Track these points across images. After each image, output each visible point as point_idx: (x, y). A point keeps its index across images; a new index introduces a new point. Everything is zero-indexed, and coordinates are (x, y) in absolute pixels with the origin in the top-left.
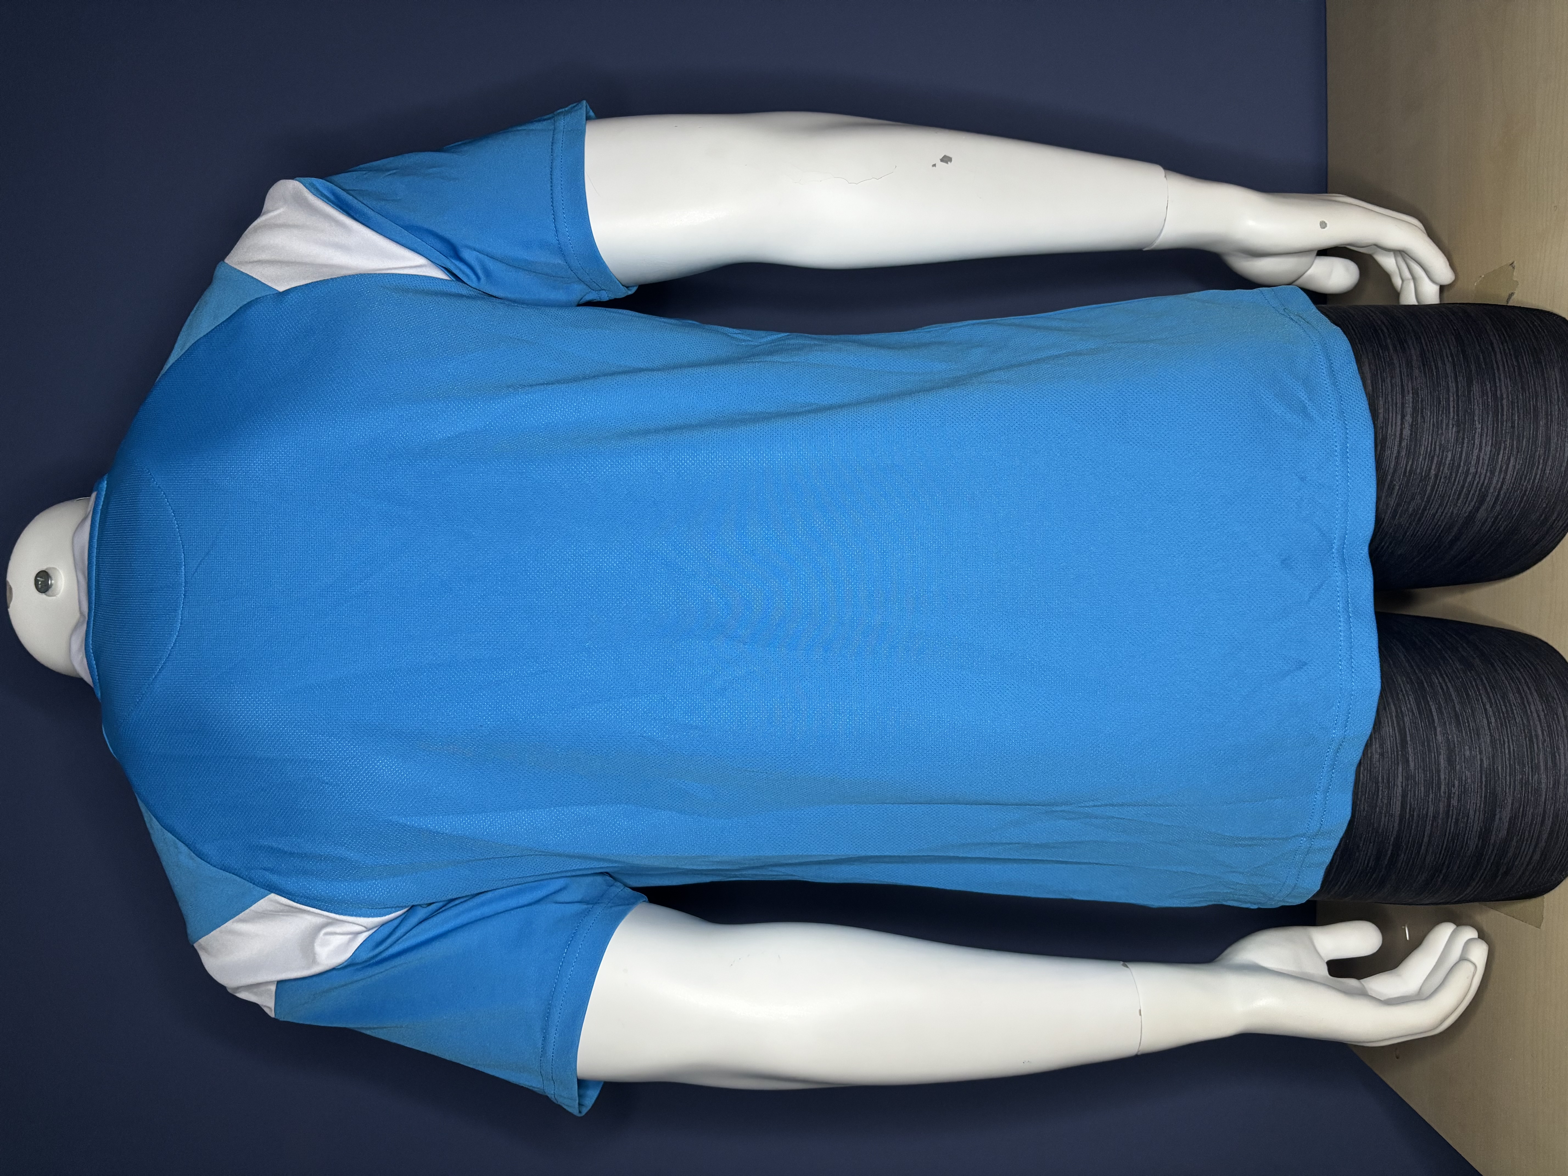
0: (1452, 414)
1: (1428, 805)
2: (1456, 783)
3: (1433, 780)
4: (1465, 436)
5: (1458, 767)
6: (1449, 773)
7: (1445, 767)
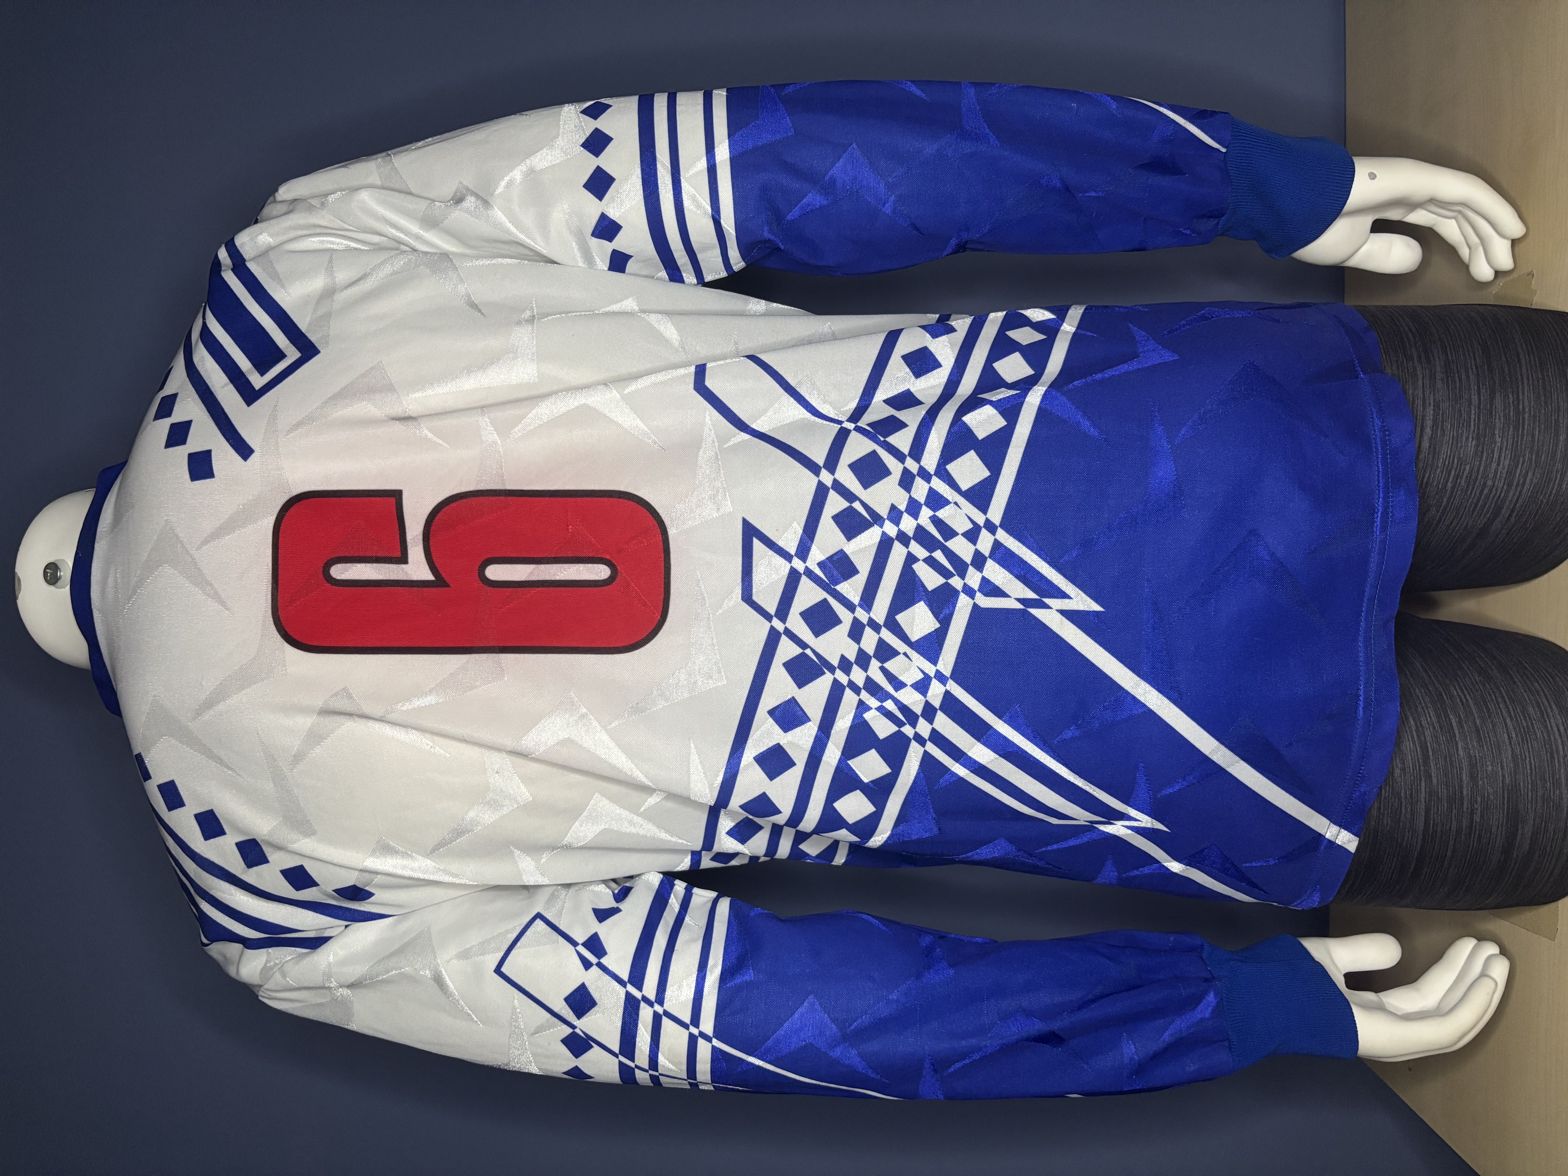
0: (1472, 426)
1: (1451, 821)
2: (1479, 799)
3: (1456, 796)
4: (1485, 450)
5: (1480, 783)
6: (1471, 789)
7: (1468, 783)
